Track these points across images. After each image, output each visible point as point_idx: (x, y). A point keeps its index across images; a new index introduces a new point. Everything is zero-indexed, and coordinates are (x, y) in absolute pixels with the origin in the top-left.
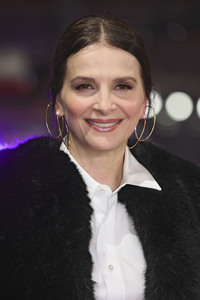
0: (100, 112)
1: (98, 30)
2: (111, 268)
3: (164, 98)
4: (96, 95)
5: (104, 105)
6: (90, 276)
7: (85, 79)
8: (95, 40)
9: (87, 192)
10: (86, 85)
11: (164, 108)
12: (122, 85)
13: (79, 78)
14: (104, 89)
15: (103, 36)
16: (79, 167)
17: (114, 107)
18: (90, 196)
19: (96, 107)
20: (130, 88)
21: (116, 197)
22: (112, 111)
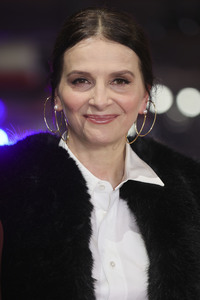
0: (95, 107)
1: (95, 24)
2: (112, 264)
3: (175, 93)
4: (92, 90)
5: (100, 101)
6: (90, 274)
7: (81, 73)
8: (92, 34)
9: (87, 189)
10: (82, 79)
11: (174, 104)
12: (120, 79)
13: (75, 72)
14: (100, 83)
15: (100, 29)
16: (78, 163)
17: (110, 102)
18: (90, 192)
19: (92, 102)
20: (127, 82)
21: (117, 193)
22: (108, 106)
